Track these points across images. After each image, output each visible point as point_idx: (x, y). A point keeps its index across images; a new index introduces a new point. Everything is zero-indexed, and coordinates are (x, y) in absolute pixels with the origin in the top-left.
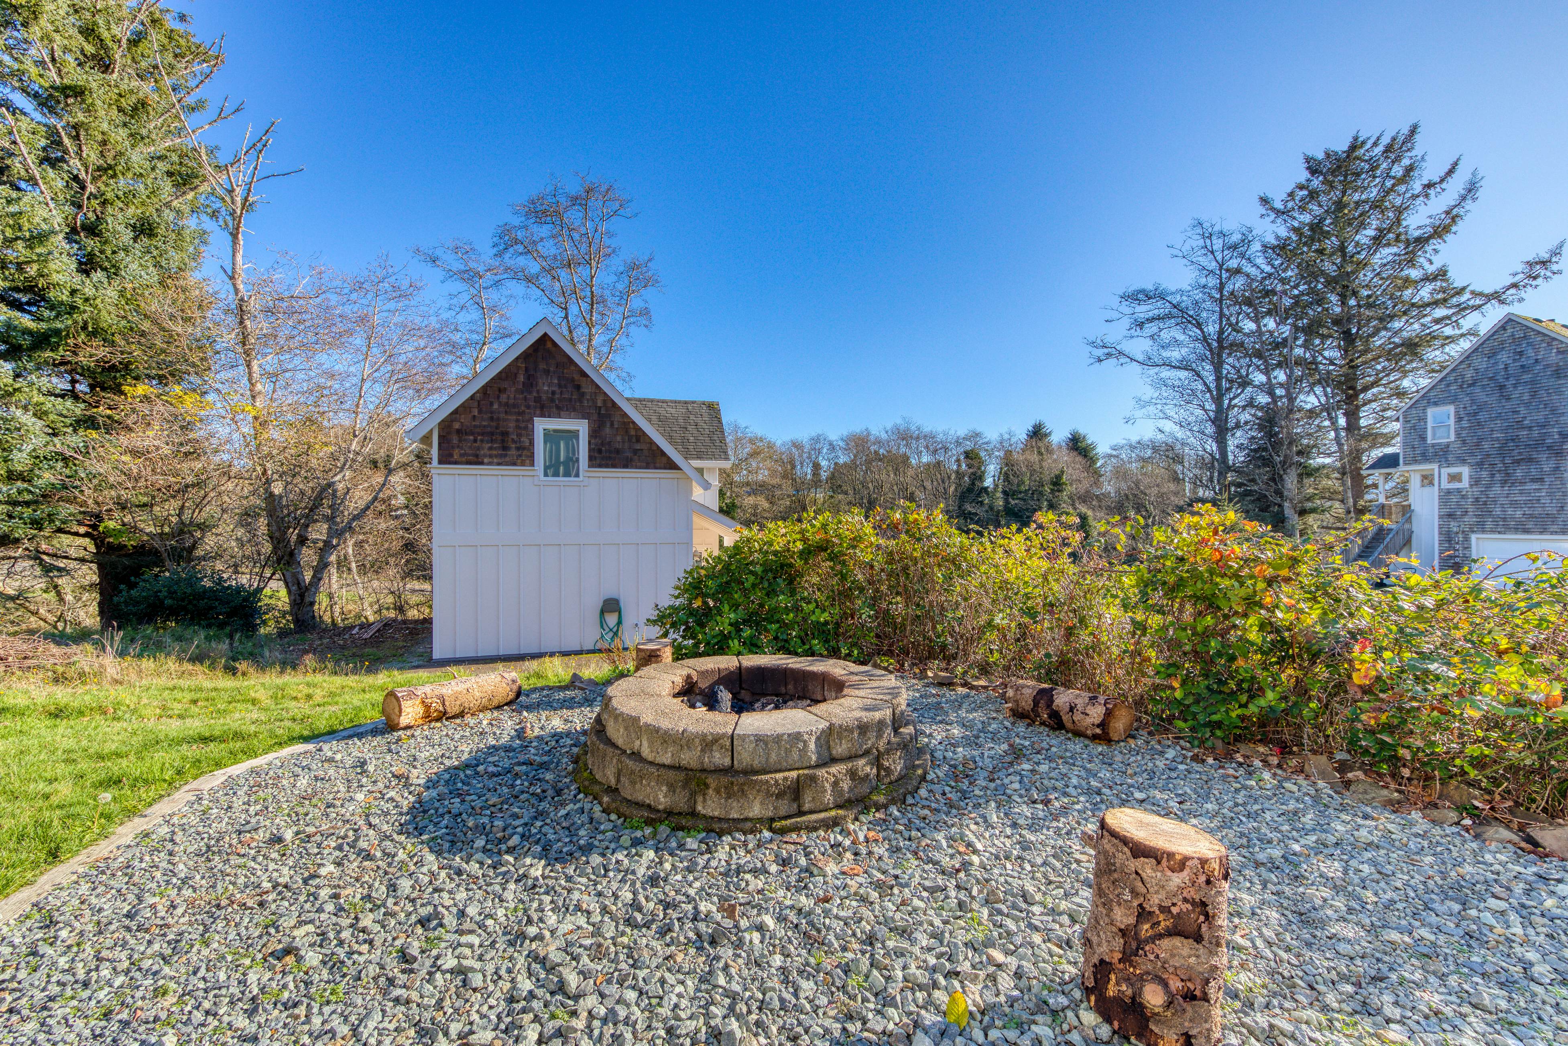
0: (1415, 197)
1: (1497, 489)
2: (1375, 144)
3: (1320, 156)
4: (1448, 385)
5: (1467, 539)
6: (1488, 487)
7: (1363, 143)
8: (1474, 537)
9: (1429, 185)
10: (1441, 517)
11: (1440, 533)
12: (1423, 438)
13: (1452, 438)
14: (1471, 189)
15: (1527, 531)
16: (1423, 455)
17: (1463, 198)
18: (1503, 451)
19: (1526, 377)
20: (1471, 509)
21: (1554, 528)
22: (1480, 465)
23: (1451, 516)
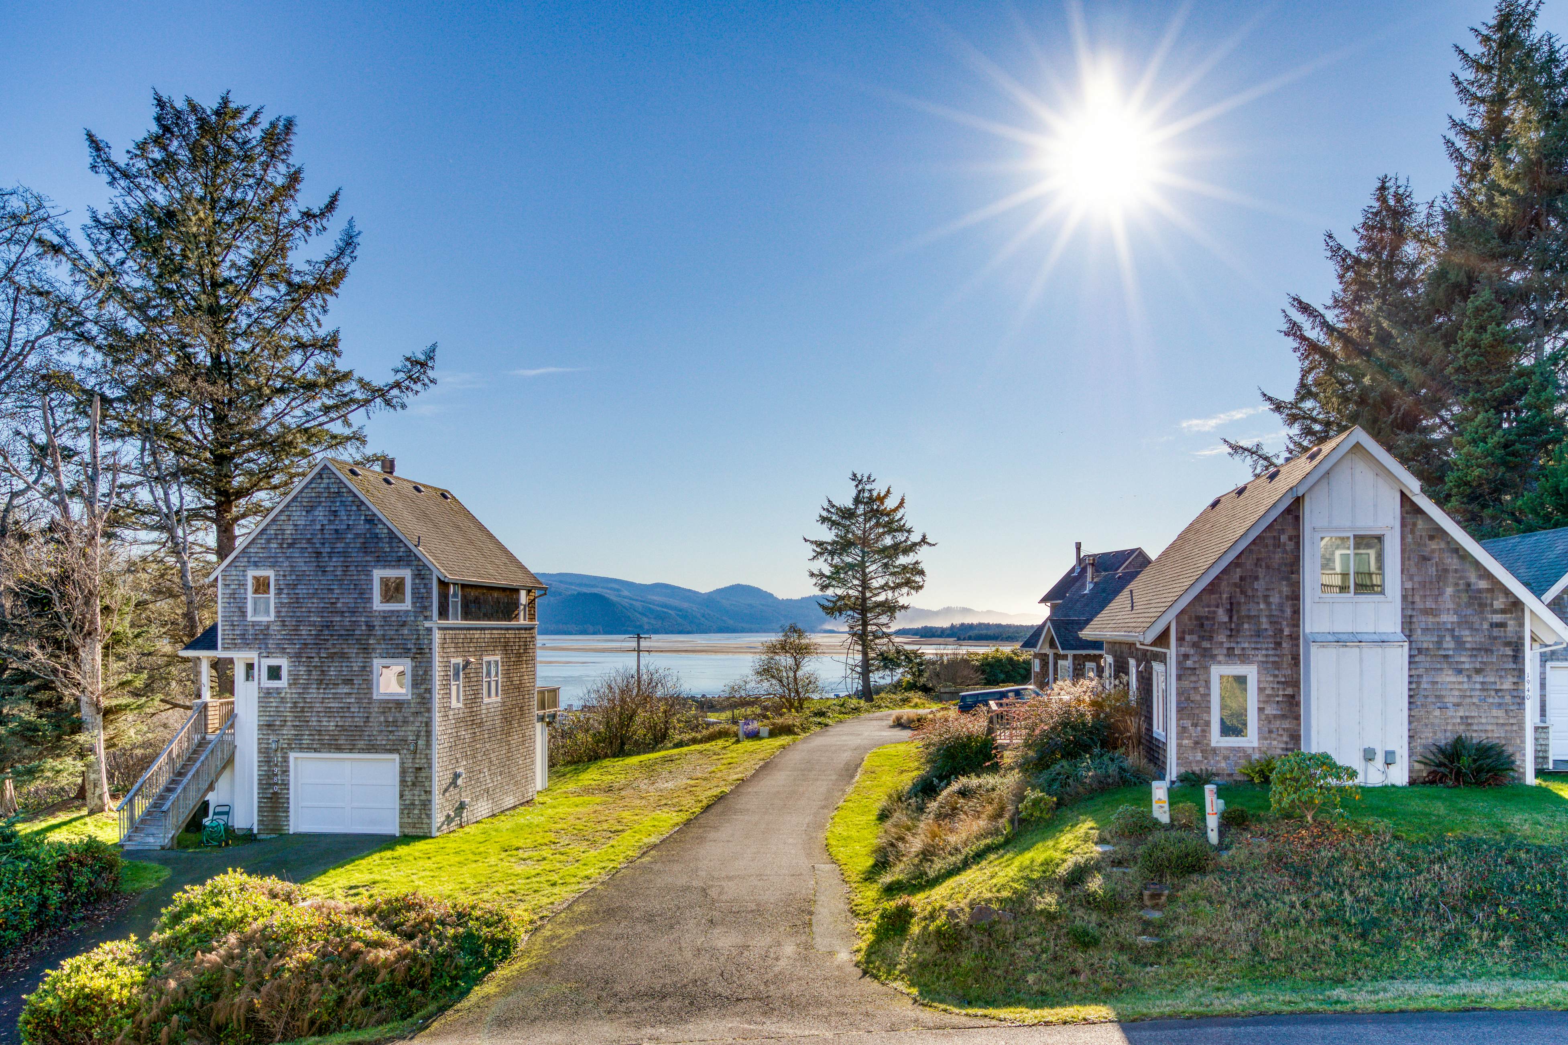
0: (294, 225)
1: (313, 691)
2: (252, 121)
3: (180, 104)
4: (269, 541)
5: (286, 760)
6: (306, 687)
7: (237, 113)
8: (292, 756)
9: (308, 215)
10: (260, 728)
11: (260, 752)
12: (243, 614)
13: (272, 617)
14: (349, 243)
15: (339, 749)
16: (243, 636)
17: (342, 252)
18: (319, 641)
19: (340, 546)
20: (289, 717)
21: (361, 744)
22: (298, 656)
23: (269, 726)
